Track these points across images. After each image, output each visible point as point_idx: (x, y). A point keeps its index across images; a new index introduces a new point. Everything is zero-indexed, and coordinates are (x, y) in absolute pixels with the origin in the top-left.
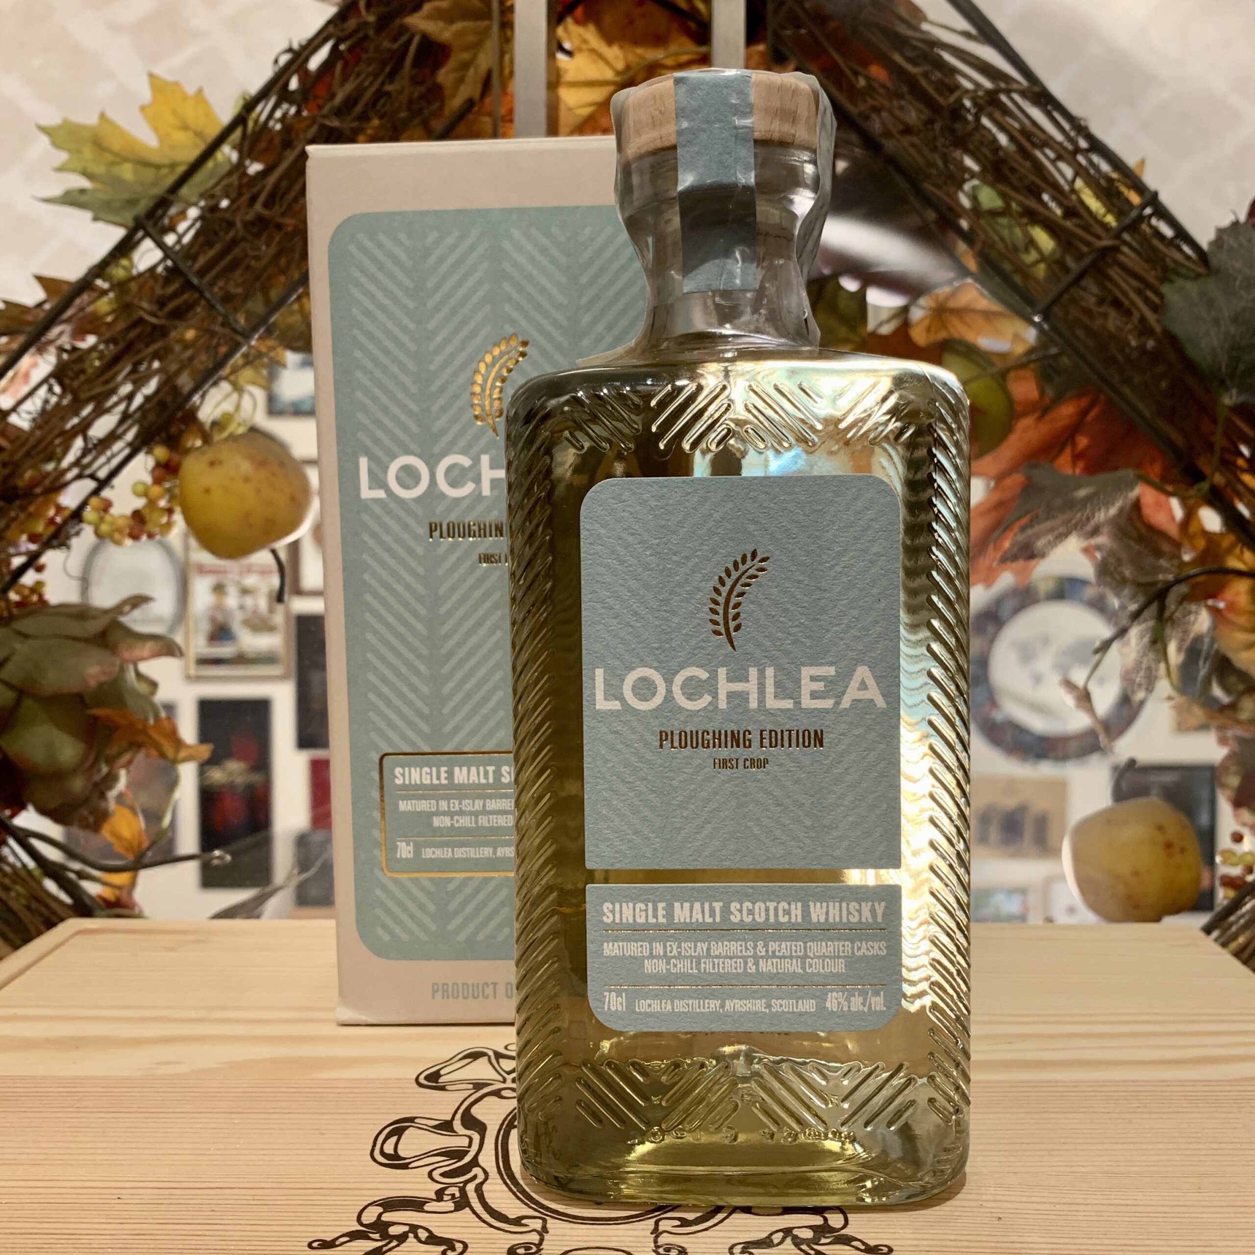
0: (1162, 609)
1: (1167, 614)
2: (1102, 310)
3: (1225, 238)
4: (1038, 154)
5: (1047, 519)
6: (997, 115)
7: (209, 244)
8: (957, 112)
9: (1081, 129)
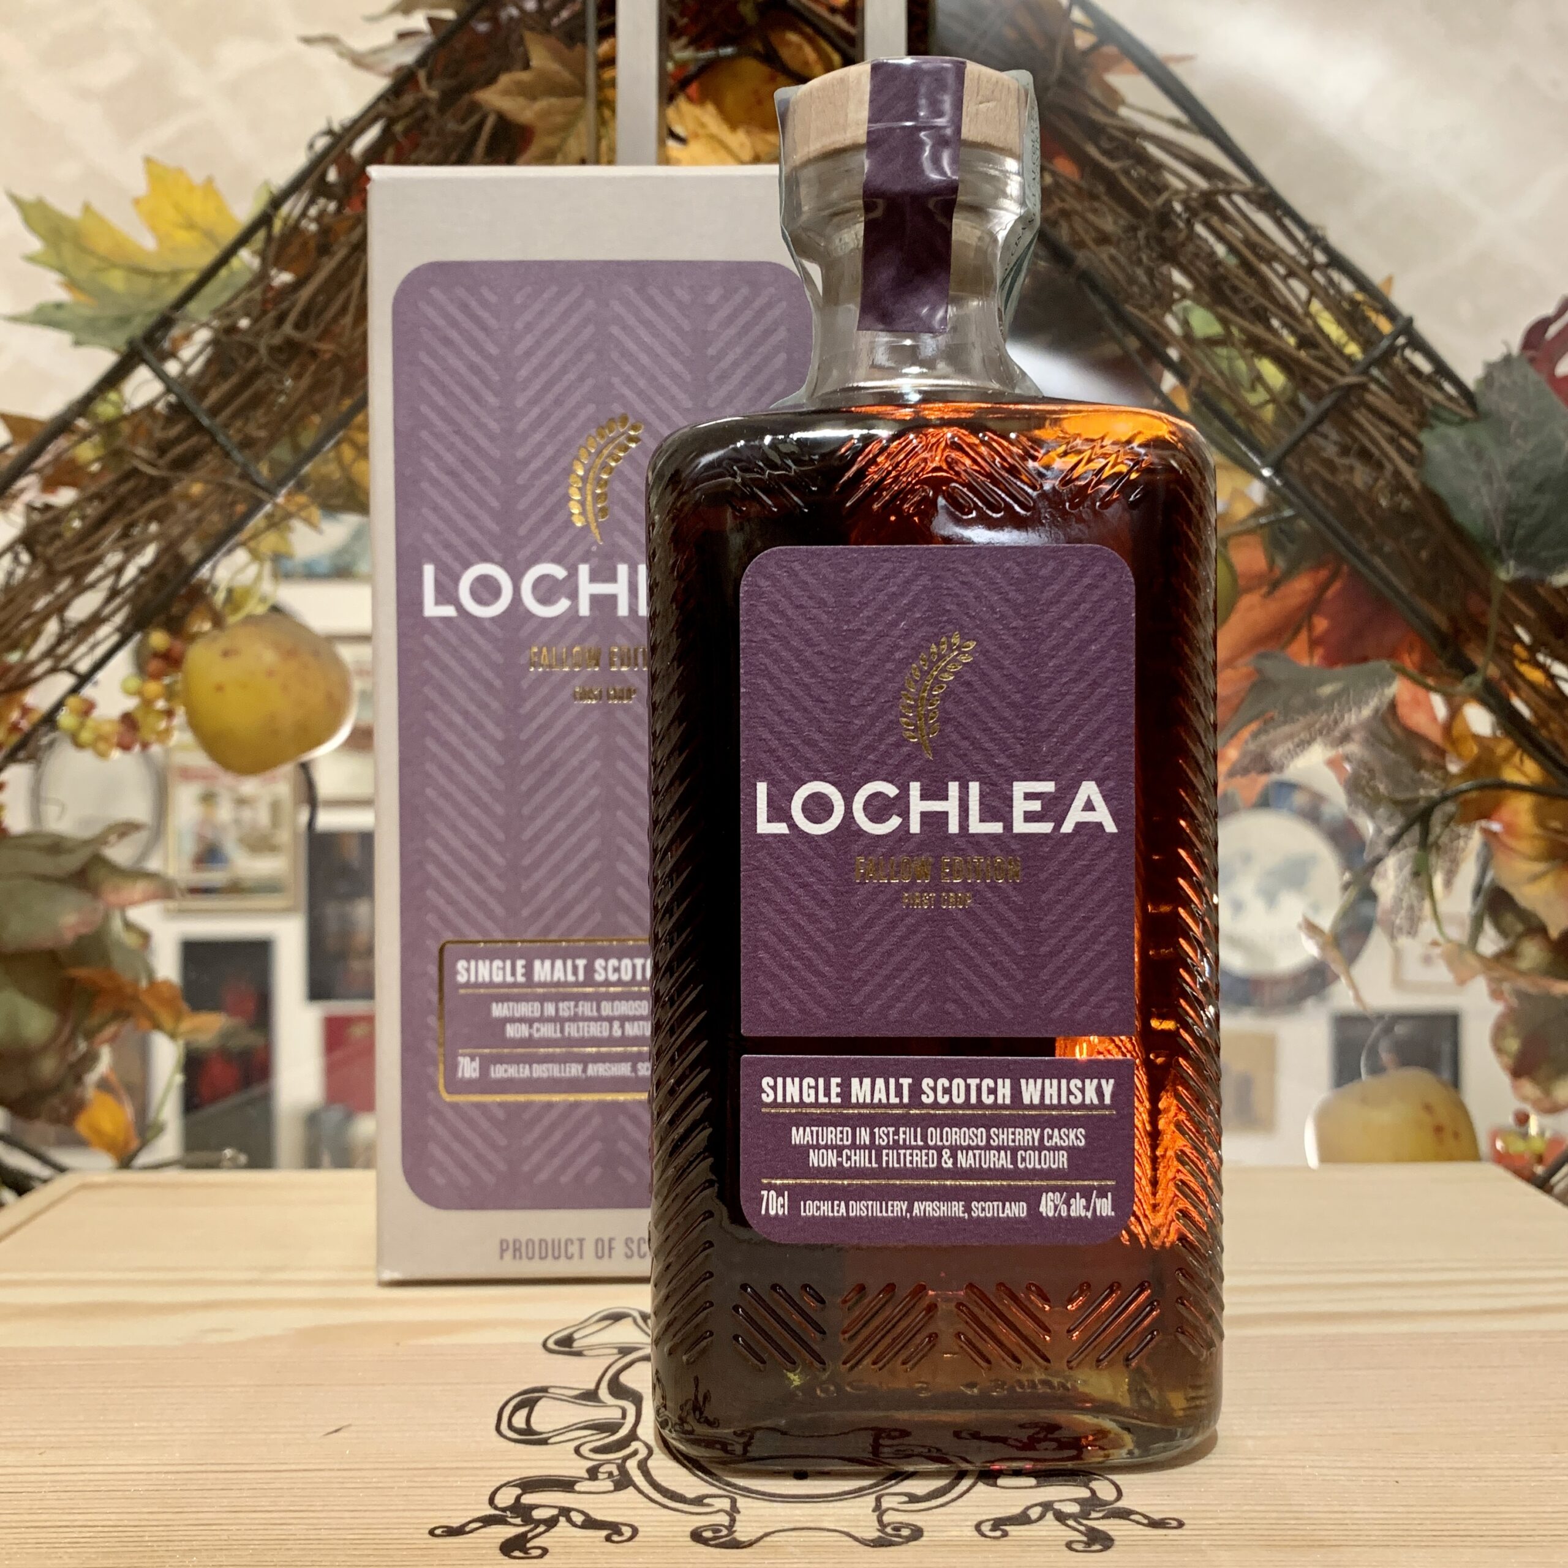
0: (1426, 832)
1: (1431, 838)
2: (1346, 461)
3: (1496, 374)
4: (1264, 268)
5: (1285, 722)
6: (1215, 221)
7: (224, 375)
8: (1165, 218)
9: (1317, 240)
